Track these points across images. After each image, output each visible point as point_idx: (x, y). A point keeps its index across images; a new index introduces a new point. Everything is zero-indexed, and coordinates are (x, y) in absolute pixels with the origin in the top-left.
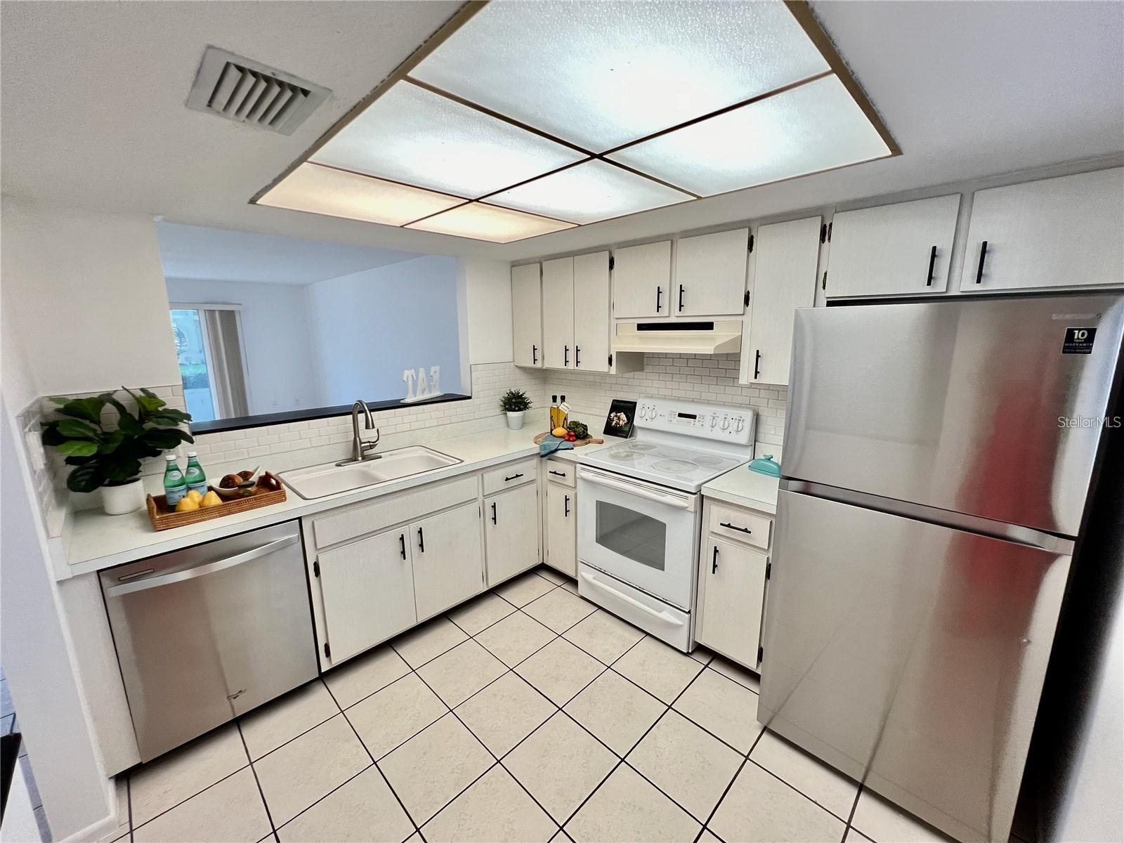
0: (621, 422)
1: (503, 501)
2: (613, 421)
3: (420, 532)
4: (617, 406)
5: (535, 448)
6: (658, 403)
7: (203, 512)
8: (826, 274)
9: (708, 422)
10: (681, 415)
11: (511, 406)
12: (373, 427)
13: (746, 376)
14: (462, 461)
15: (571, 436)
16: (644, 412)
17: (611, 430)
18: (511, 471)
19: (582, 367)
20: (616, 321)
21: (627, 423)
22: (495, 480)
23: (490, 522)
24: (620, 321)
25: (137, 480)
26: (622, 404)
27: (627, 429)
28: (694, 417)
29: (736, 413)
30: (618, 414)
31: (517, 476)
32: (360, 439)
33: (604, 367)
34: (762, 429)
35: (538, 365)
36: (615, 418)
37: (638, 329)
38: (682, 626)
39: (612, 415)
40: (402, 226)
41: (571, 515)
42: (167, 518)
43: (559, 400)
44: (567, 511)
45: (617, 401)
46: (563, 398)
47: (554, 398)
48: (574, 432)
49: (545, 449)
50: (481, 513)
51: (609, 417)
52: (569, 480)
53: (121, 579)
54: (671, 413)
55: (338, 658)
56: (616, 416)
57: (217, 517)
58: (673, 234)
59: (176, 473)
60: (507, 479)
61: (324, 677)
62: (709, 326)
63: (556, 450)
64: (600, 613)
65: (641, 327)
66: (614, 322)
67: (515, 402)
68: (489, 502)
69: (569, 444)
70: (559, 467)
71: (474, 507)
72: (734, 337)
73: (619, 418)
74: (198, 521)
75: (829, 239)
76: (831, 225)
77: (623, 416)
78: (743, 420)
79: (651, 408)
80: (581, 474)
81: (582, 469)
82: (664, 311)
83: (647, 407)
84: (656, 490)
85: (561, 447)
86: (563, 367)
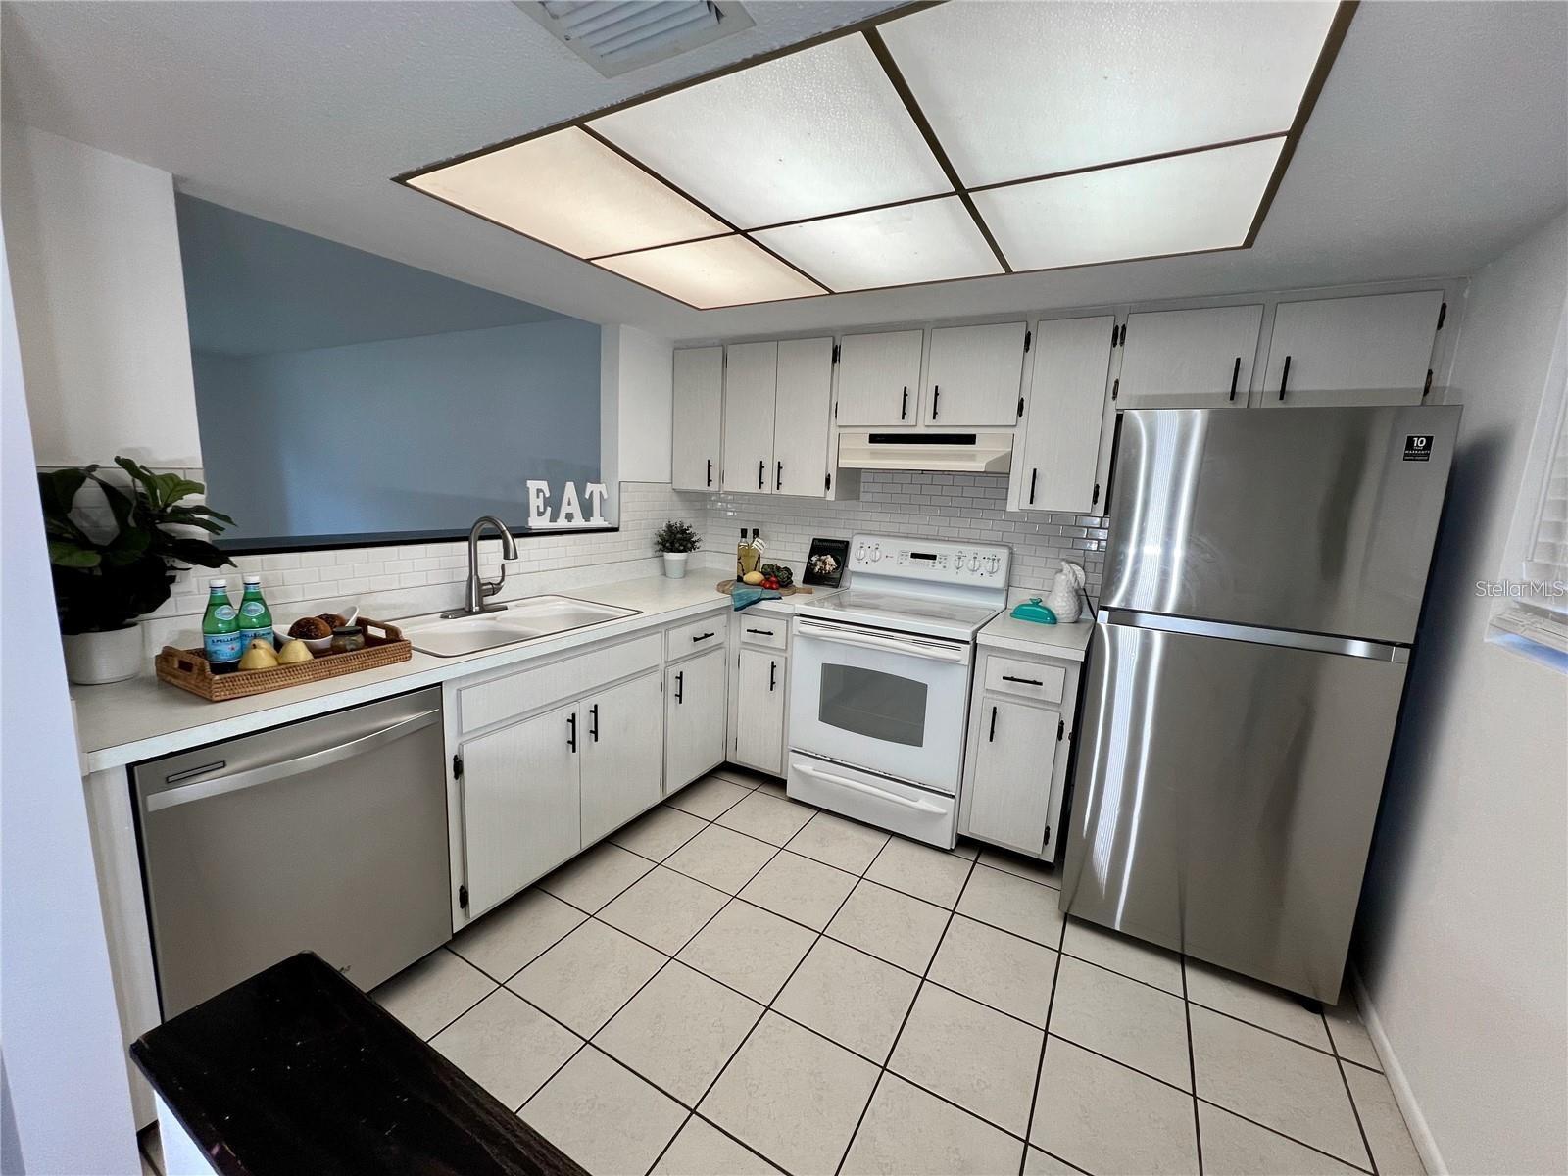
0: (828, 568)
1: (689, 669)
2: (816, 566)
3: (595, 712)
4: (819, 547)
5: (726, 600)
6: (883, 542)
7: (286, 673)
8: (1117, 382)
9: (952, 563)
10: (914, 555)
11: (672, 544)
12: (516, 557)
13: (1017, 499)
14: (640, 612)
15: (772, 583)
16: (863, 552)
17: (813, 578)
18: (698, 629)
19: (785, 490)
20: (839, 430)
21: (837, 569)
22: (681, 638)
23: (672, 700)
24: (842, 431)
25: (134, 625)
26: (825, 544)
27: (837, 576)
28: (933, 557)
29: (989, 551)
30: (823, 557)
31: (706, 636)
32: (478, 578)
33: (819, 490)
34: (1017, 570)
35: (714, 487)
36: (819, 563)
37: (870, 442)
38: (945, 814)
39: (814, 558)
40: (588, 260)
41: (779, 687)
42: (233, 680)
43: (750, 534)
44: (773, 683)
45: (820, 540)
46: (756, 533)
47: (744, 533)
48: (776, 577)
49: (740, 599)
50: (664, 687)
51: (808, 562)
52: (778, 641)
53: (170, 779)
54: (903, 553)
55: (479, 907)
56: (820, 560)
57: (310, 681)
58: (926, 323)
59: (226, 609)
60: (695, 639)
61: (456, 942)
62: (970, 439)
63: (759, 600)
64: (821, 818)
65: (875, 439)
66: (834, 432)
67: (676, 540)
68: (674, 671)
69: (774, 593)
70: (763, 624)
71: (656, 679)
72: (1002, 454)
73: (824, 562)
74: (280, 688)
75: (1122, 343)
76: (1124, 328)
77: (830, 559)
78: (998, 560)
79: (873, 547)
80: (800, 629)
81: (803, 623)
82: (911, 419)
83: (866, 547)
84: (915, 641)
85: (764, 596)
86: (757, 490)
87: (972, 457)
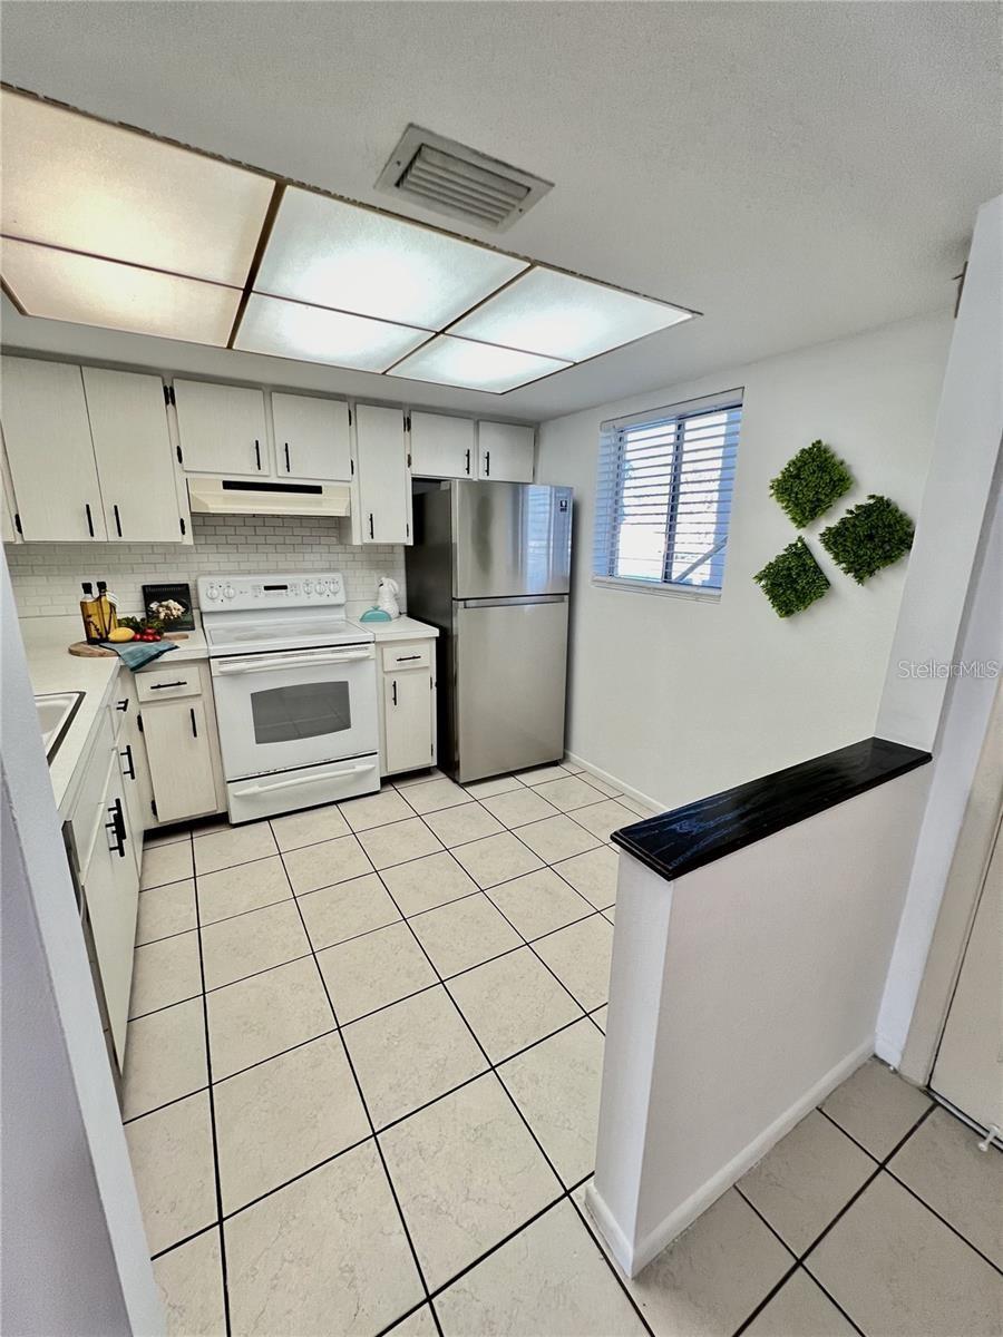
0: (174, 612)
2: (159, 613)
4: (152, 594)
8: (409, 456)
9: (301, 590)
10: (267, 588)
13: (359, 536)
14: (82, 693)
15: (149, 635)
16: (214, 591)
20: (185, 475)
21: (185, 611)
24: (189, 476)
26: (158, 590)
27: (191, 618)
28: (285, 587)
29: (329, 576)
30: (164, 603)
31: (125, 703)
33: (176, 536)
36: (161, 609)
37: (225, 488)
38: (375, 768)
39: (152, 605)
41: (201, 732)
44: (195, 730)
45: (147, 587)
46: (103, 586)
47: (88, 588)
51: (148, 610)
52: (191, 688)
54: (255, 588)
56: (161, 606)
58: (263, 385)
60: (120, 709)
62: (317, 489)
65: (228, 485)
73: (168, 608)
75: (410, 429)
76: (409, 420)
77: (172, 604)
78: (337, 582)
79: (225, 586)
80: (222, 669)
81: (221, 663)
82: (265, 469)
83: (216, 586)
84: (333, 652)
85: (162, 649)
86: (87, 538)
87: (319, 503)
